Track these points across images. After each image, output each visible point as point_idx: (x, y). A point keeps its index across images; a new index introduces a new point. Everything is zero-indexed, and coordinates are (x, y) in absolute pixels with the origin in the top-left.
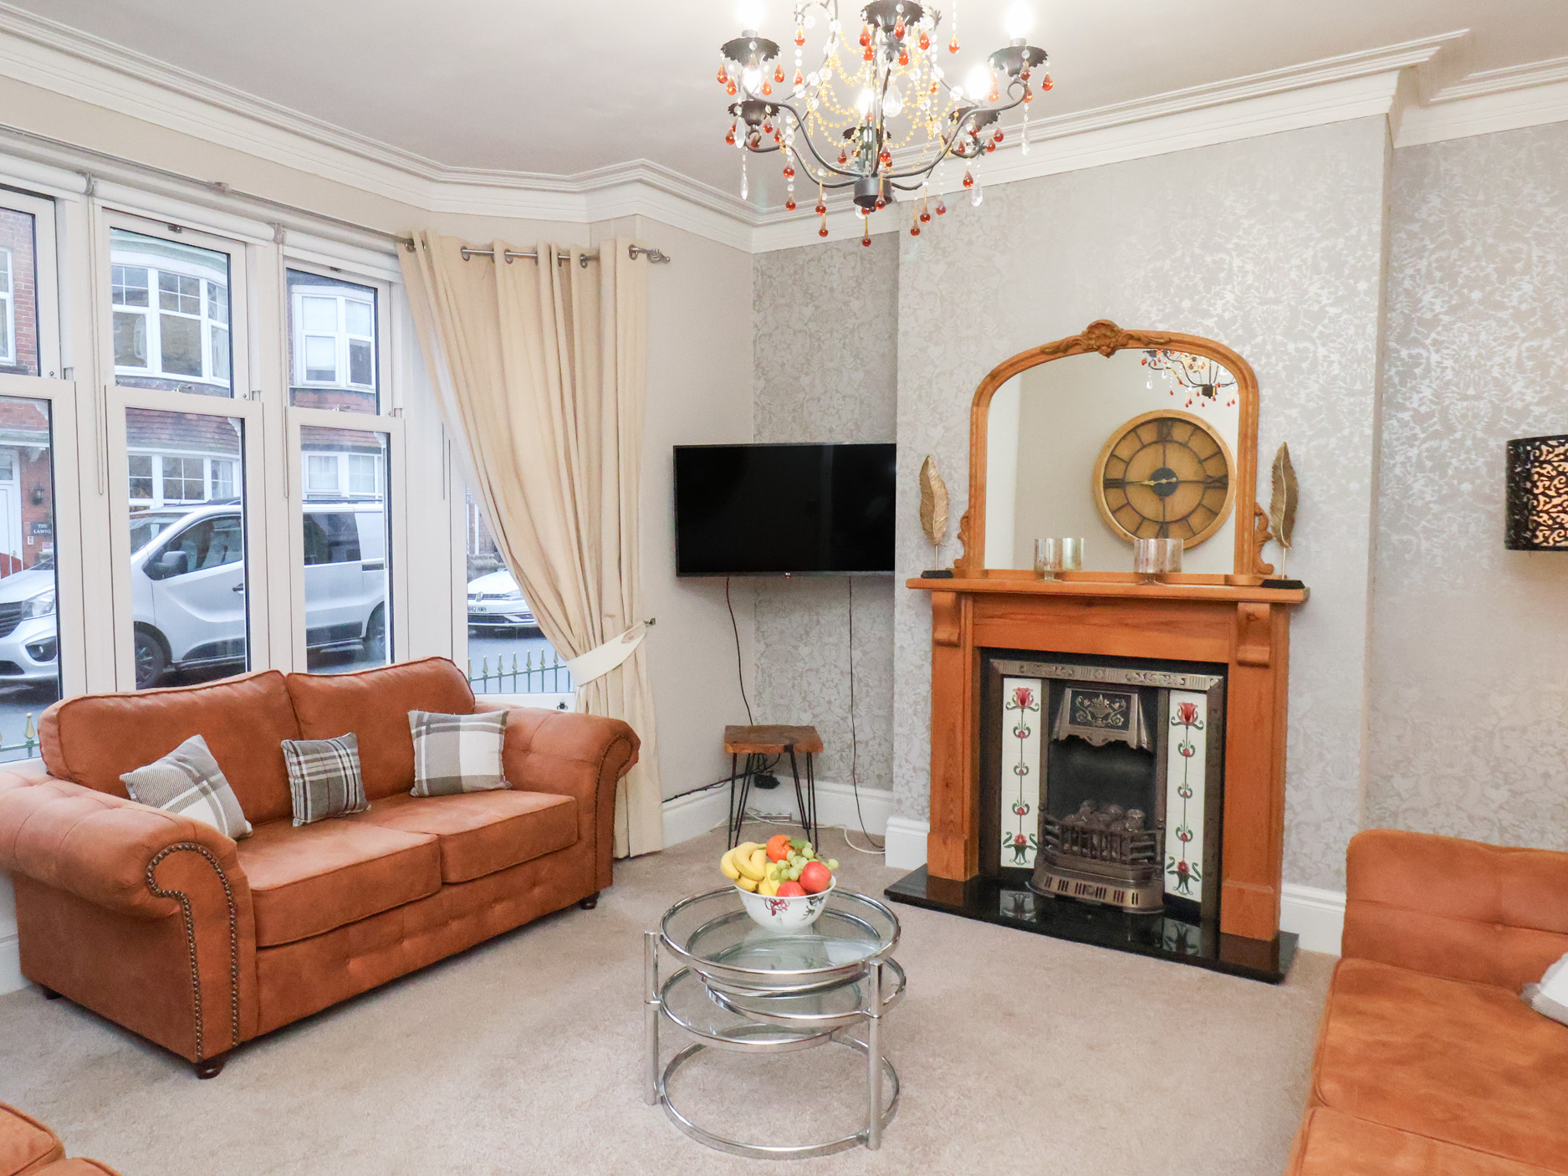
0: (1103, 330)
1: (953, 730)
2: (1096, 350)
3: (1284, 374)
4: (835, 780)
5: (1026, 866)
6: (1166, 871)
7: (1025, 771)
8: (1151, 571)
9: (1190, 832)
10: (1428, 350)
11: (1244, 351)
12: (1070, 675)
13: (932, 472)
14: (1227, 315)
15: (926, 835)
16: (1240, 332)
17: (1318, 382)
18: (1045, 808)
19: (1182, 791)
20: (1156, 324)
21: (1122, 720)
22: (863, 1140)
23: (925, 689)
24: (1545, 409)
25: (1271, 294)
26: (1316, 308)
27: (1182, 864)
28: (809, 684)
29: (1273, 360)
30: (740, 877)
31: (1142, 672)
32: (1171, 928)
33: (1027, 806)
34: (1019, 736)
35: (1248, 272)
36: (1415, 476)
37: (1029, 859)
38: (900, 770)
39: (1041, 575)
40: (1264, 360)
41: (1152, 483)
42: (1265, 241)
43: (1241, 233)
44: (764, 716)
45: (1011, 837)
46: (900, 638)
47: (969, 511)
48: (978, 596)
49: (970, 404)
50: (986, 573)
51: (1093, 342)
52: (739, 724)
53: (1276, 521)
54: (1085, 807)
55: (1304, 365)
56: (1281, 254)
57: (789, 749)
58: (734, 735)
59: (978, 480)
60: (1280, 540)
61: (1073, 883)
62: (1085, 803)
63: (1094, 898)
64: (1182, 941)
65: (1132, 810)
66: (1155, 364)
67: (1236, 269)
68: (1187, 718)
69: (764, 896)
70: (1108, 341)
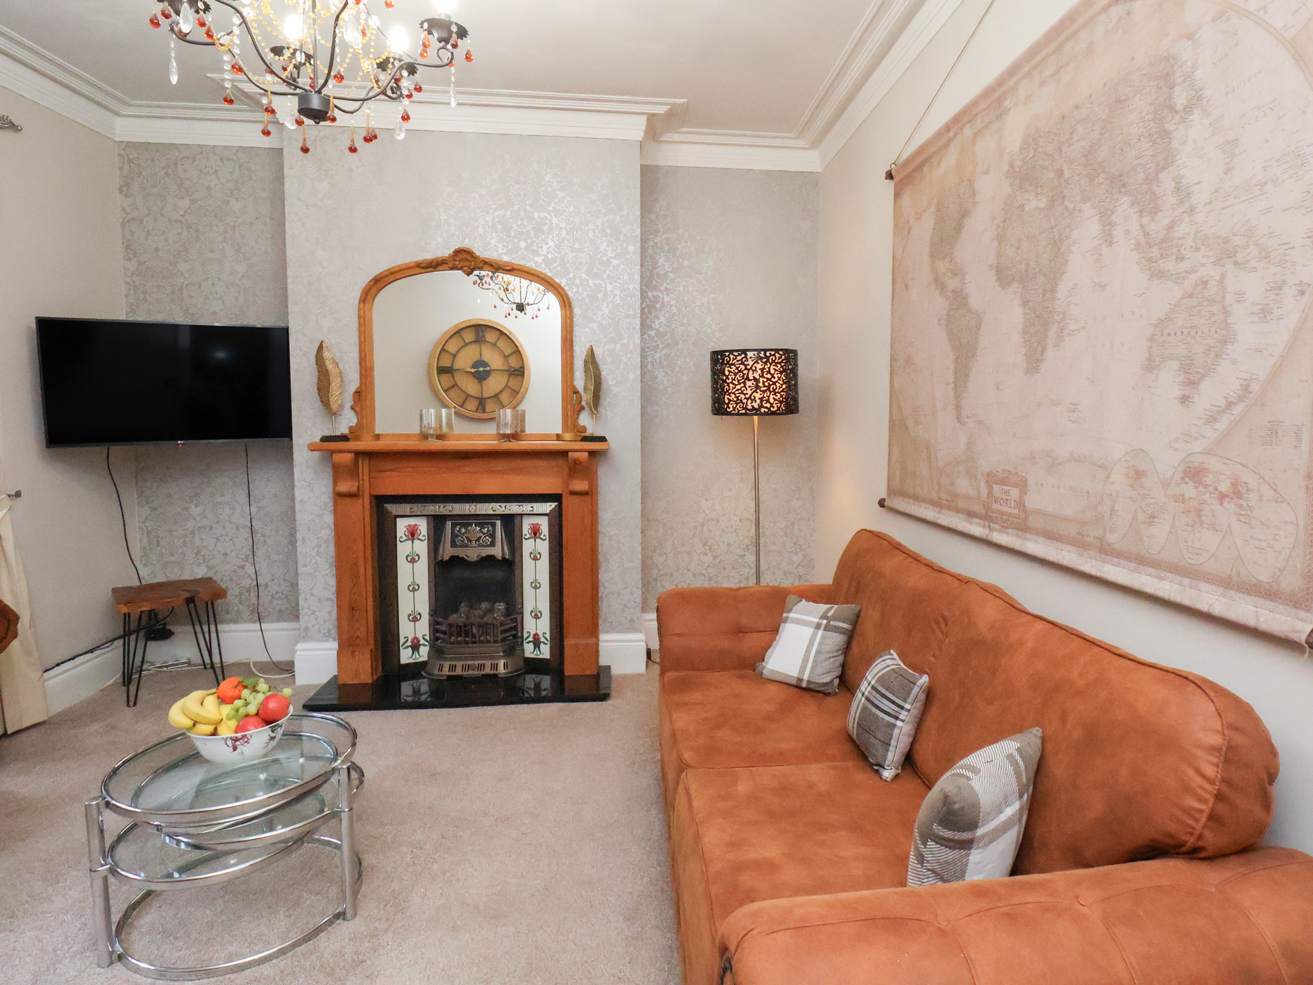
0: (465, 255)
1: (356, 564)
2: (460, 269)
3: (587, 300)
4: (235, 621)
5: (421, 660)
6: (525, 642)
7: (417, 587)
8: (508, 432)
9: (540, 612)
10: (663, 294)
11: (562, 281)
12: (450, 511)
13: (326, 354)
14: (550, 256)
15: (336, 652)
16: (559, 268)
17: (608, 307)
18: (434, 613)
19: (533, 585)
20: (503, 256)
21: (490, 540)
22: (340, 915)
23: (327, 533)
24: (722, 334)
25: (577, 245)
26: (605, 258)
27: (536, 635)
28: (202, 540)
29: (580, 290)
30: (194, 725)
31: (503, 505)
32: (530, 681)
33: (420, 614)
34: (411, 562)
35: (562, 228)
36: (659, 371)
37: (424, 653)
38: (306, 604)
39: (425, 437)
40: (575, 290)
41: (473, 370)
42: (572, 209)
43: (556, 201)
44: (152, 574)
45: (407, 640)
46: (299, 494)
47: (360, 387)
48: (371, 455)
49: (357, 302)
50: (378, 437)
51: (457, 263)
52: (128, 584)
53: (586, 398)
54: (463, 608)
55: (600, 296)
56: (583, 219)
57: (190, 601)
58: (122, 595)
59: (367, 362)
60: (591, 410)
61: (459, 664)
62: (463, 604)
63: (476, 672)
64: (537, 687)
65: (497, 604)
66: (483, 285)
67: (554, 225)
68: (535, 534)
69: (225, 736)
70: (468, 264)
